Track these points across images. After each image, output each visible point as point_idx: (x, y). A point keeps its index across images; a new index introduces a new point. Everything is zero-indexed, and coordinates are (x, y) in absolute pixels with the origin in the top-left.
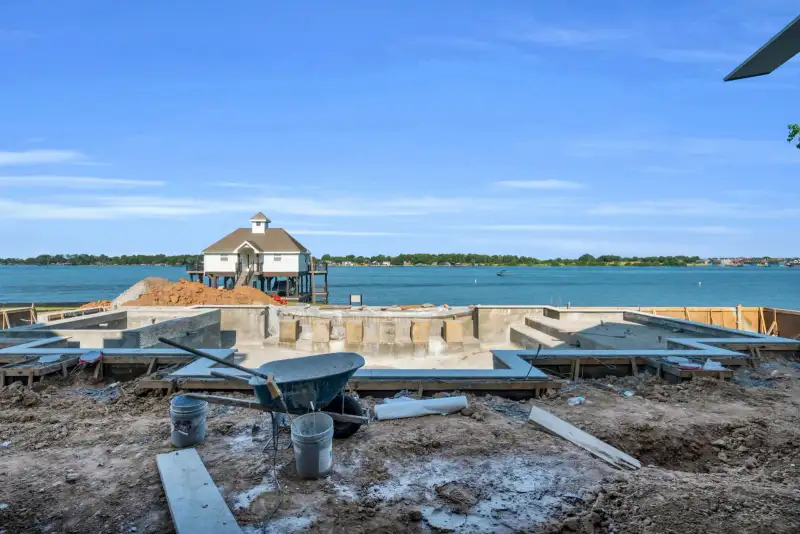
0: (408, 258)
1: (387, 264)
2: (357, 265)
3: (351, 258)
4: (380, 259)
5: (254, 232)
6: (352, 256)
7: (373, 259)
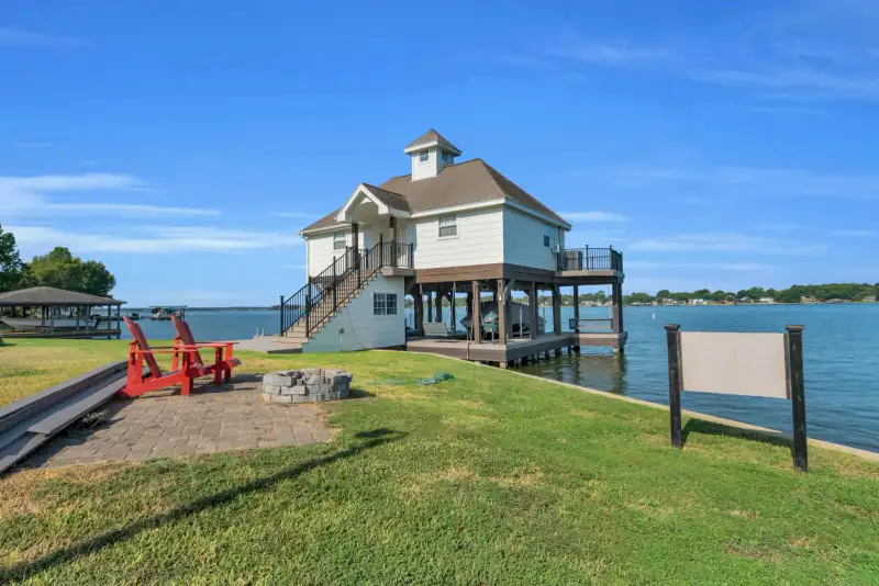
0: (811, 291)
1: (770, 300)
2: (713, 303)
3: (703, 294)
4: (754, 294)
5: (416, 177)
6: (706, 291)
7: (742, 294)
